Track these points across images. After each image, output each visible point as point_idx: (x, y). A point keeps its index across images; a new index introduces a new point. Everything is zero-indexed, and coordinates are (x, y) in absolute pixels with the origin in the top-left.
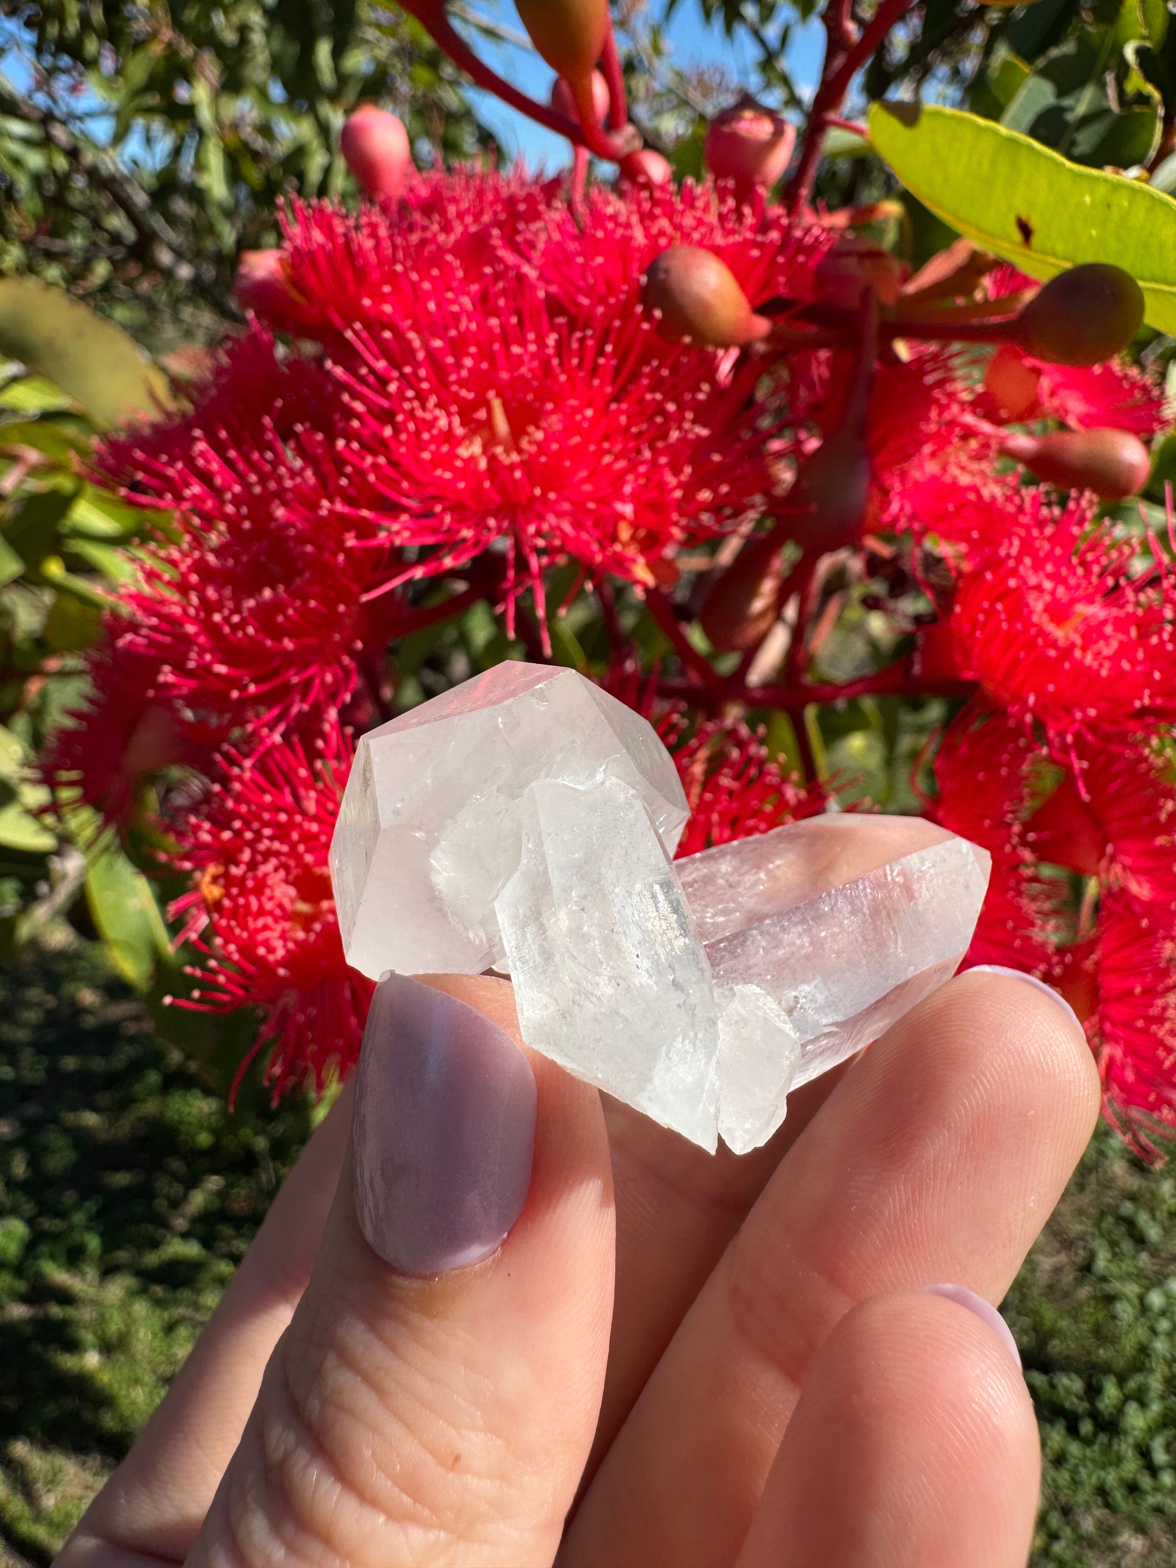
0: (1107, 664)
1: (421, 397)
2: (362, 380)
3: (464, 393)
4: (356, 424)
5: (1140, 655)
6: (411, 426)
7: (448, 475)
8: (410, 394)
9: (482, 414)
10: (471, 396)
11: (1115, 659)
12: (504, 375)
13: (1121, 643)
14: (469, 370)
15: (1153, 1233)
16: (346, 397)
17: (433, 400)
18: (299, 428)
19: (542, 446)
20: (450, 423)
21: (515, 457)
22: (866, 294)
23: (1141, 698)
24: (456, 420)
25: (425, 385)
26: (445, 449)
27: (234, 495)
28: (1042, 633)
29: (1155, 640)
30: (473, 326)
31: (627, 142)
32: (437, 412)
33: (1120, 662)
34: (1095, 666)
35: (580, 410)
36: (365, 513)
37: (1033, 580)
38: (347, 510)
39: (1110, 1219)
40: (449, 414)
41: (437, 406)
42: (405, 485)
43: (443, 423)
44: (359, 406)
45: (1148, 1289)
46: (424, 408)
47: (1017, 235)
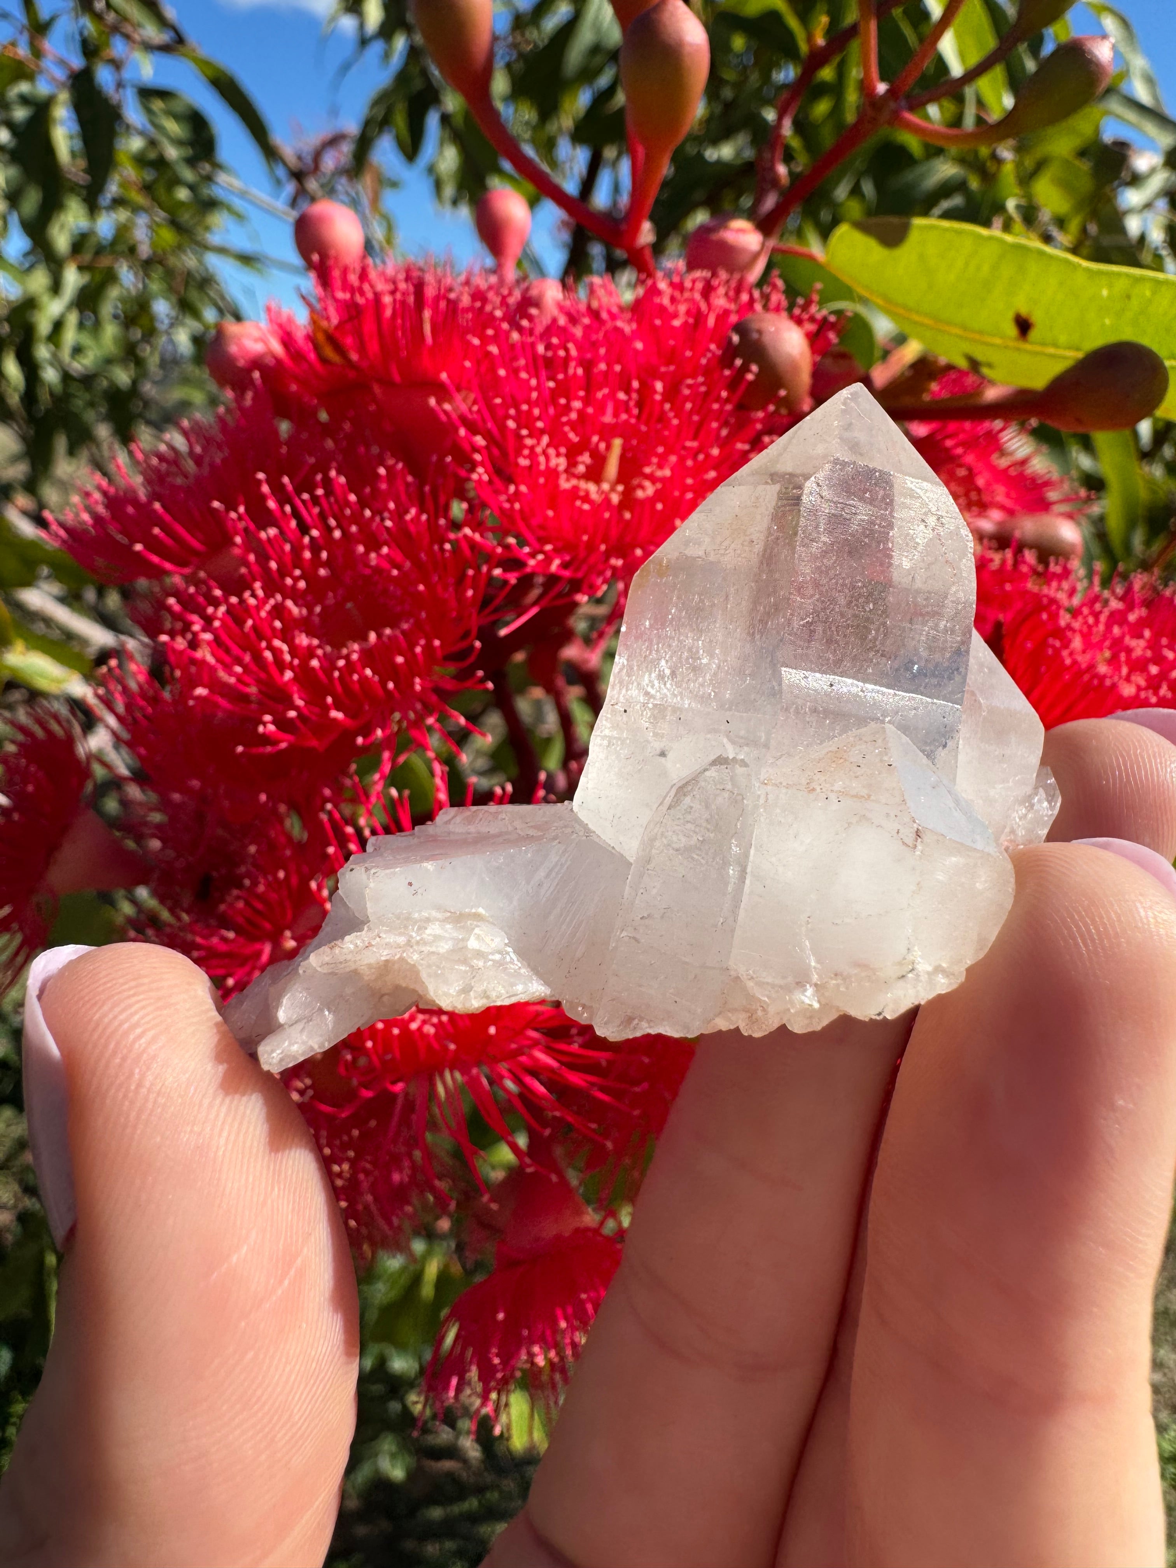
3: (572, 435)
9: (585, 458)
10: (577, 439)
12: (608, 420)
14: (578, 412)
25: (539, 425)
30: (580, 372)
32: (550, 452)
40: (558, 455)
41: (549, 445)
47: (1012, 330)
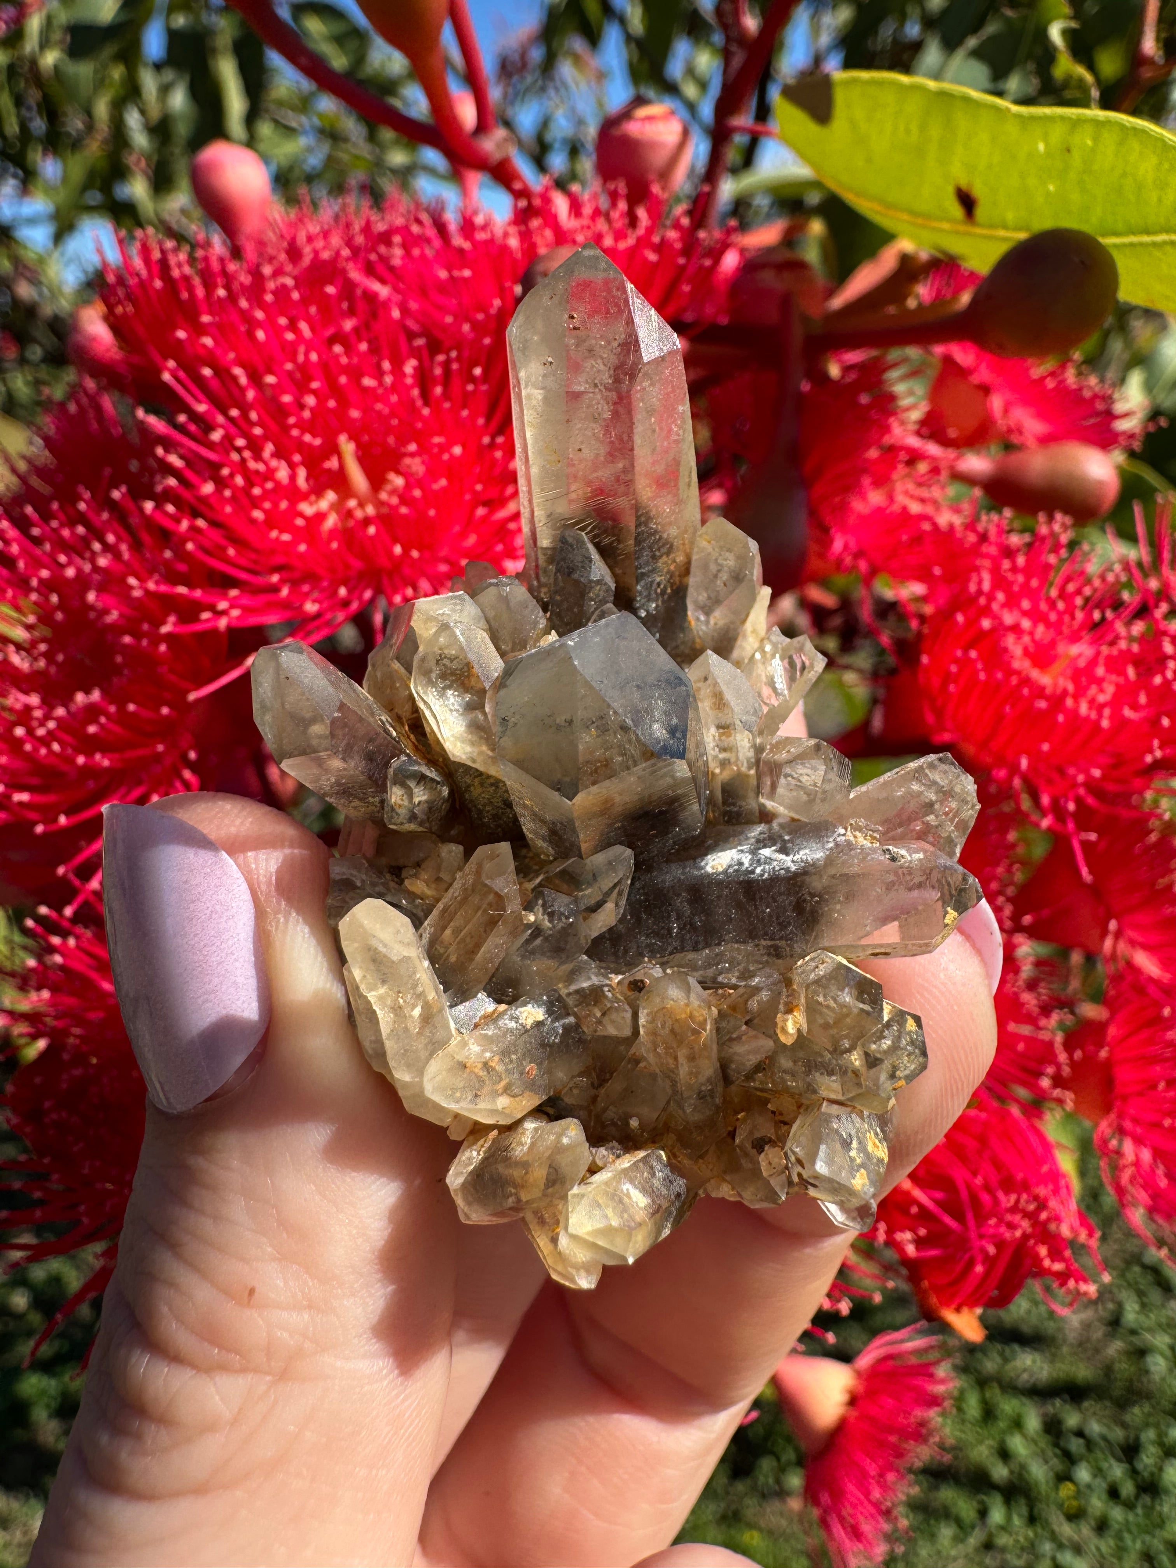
0: (1107, 712)
1: (256, 448)
2: (182, 429)
3: (307, 438)
4: (172, 482)
5: (1143, 699)
6: (239, 480)
7: (286, 537)
8: (240, 442)
9: (333, 463)
10: (318, 442)
11: (1116, 703)
12: (355, 414)
13: (1117, 685)
14: (312, 410)
16: (160, 451)
17: (269, 448)
18: (116, 494)
19: (404, 497)
20: (293, 477)
21: (370, 510)
22: (786, 302)
23: (1151, 751)
24: (302, 473)
25: (258, 431)
26: (284, 505)
27: (41, 581)
28: (1026, 681)
29: (1158, 680)
30: (314, 357)
31: (499, 146)
32: (274, 463)
33: (1121, 709)
34: (1093, 715)
35: (445, 448)
36: (182, 590)
37: (1009, 619)
38: (163, 588)
39: (1137, 1269)
40: (292, 466)
41: (276, 455)
42: (231, 552)
43: (283, 474)
44: (174, 460)
46: (258, 457)
47: (957, 211)
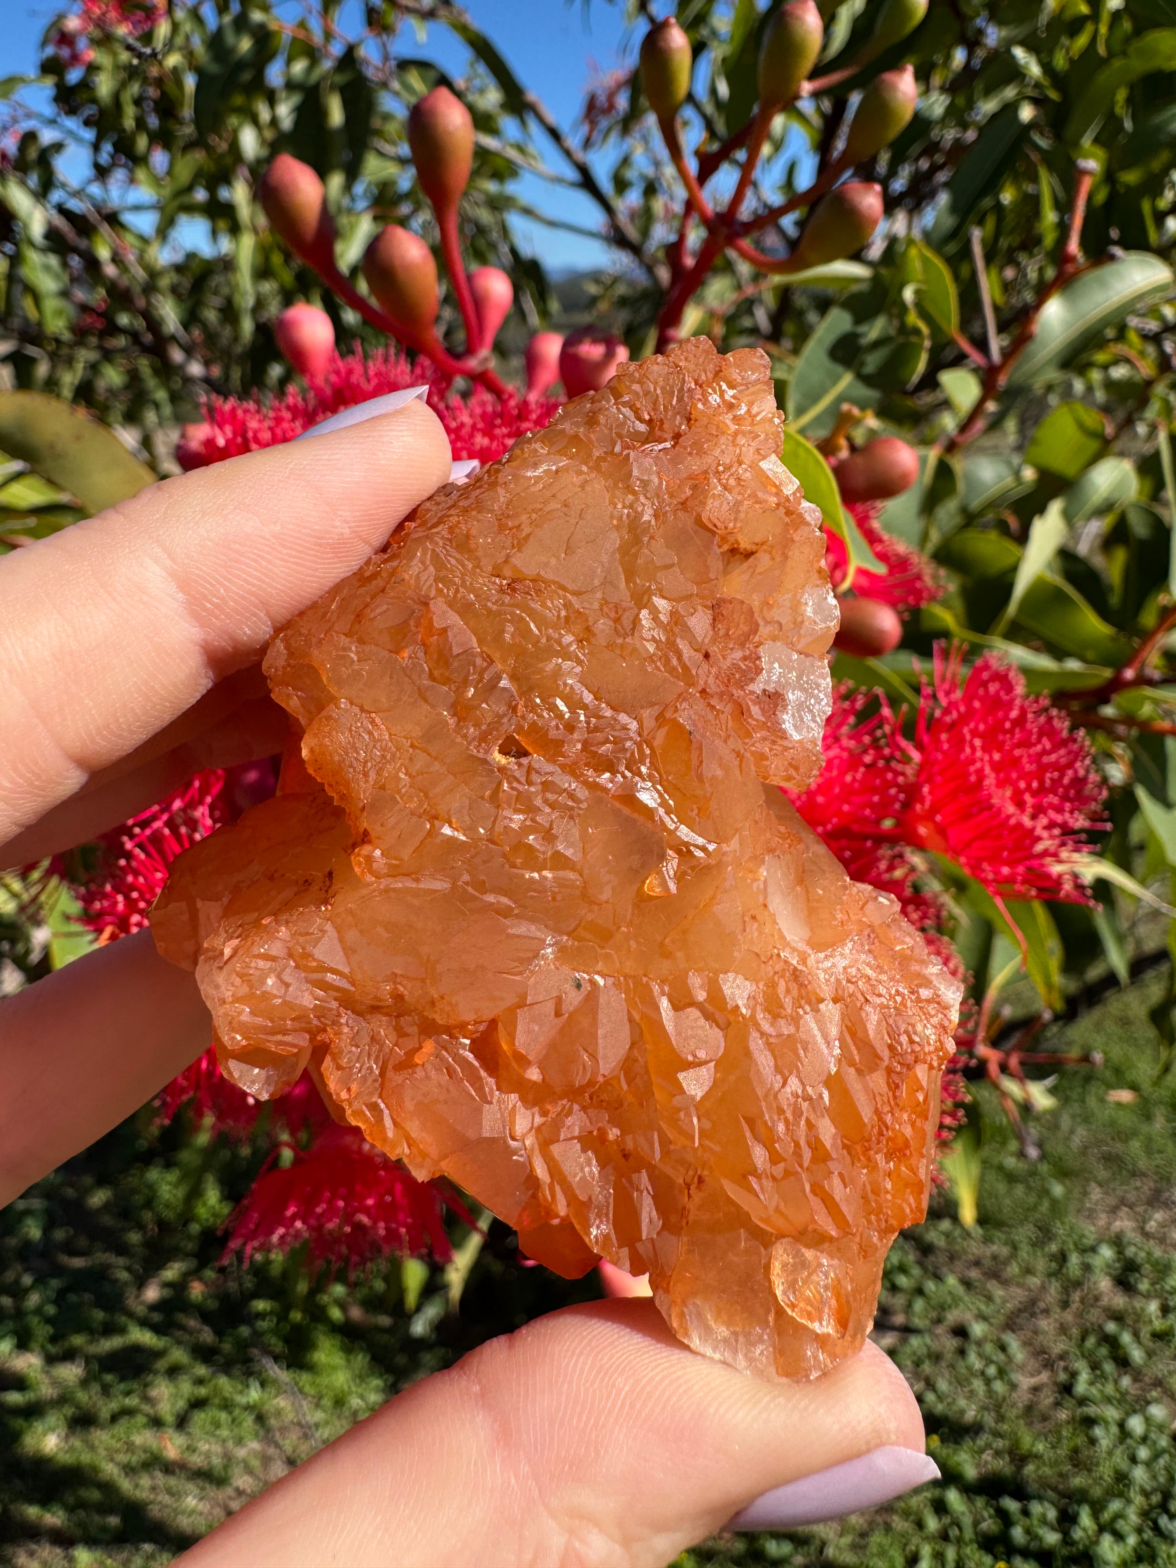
15: (1137, 1355)
39: (1093, 1339)
45: (1128, 1414)
